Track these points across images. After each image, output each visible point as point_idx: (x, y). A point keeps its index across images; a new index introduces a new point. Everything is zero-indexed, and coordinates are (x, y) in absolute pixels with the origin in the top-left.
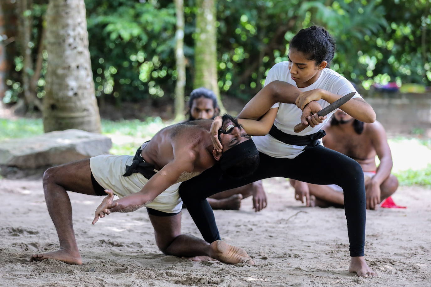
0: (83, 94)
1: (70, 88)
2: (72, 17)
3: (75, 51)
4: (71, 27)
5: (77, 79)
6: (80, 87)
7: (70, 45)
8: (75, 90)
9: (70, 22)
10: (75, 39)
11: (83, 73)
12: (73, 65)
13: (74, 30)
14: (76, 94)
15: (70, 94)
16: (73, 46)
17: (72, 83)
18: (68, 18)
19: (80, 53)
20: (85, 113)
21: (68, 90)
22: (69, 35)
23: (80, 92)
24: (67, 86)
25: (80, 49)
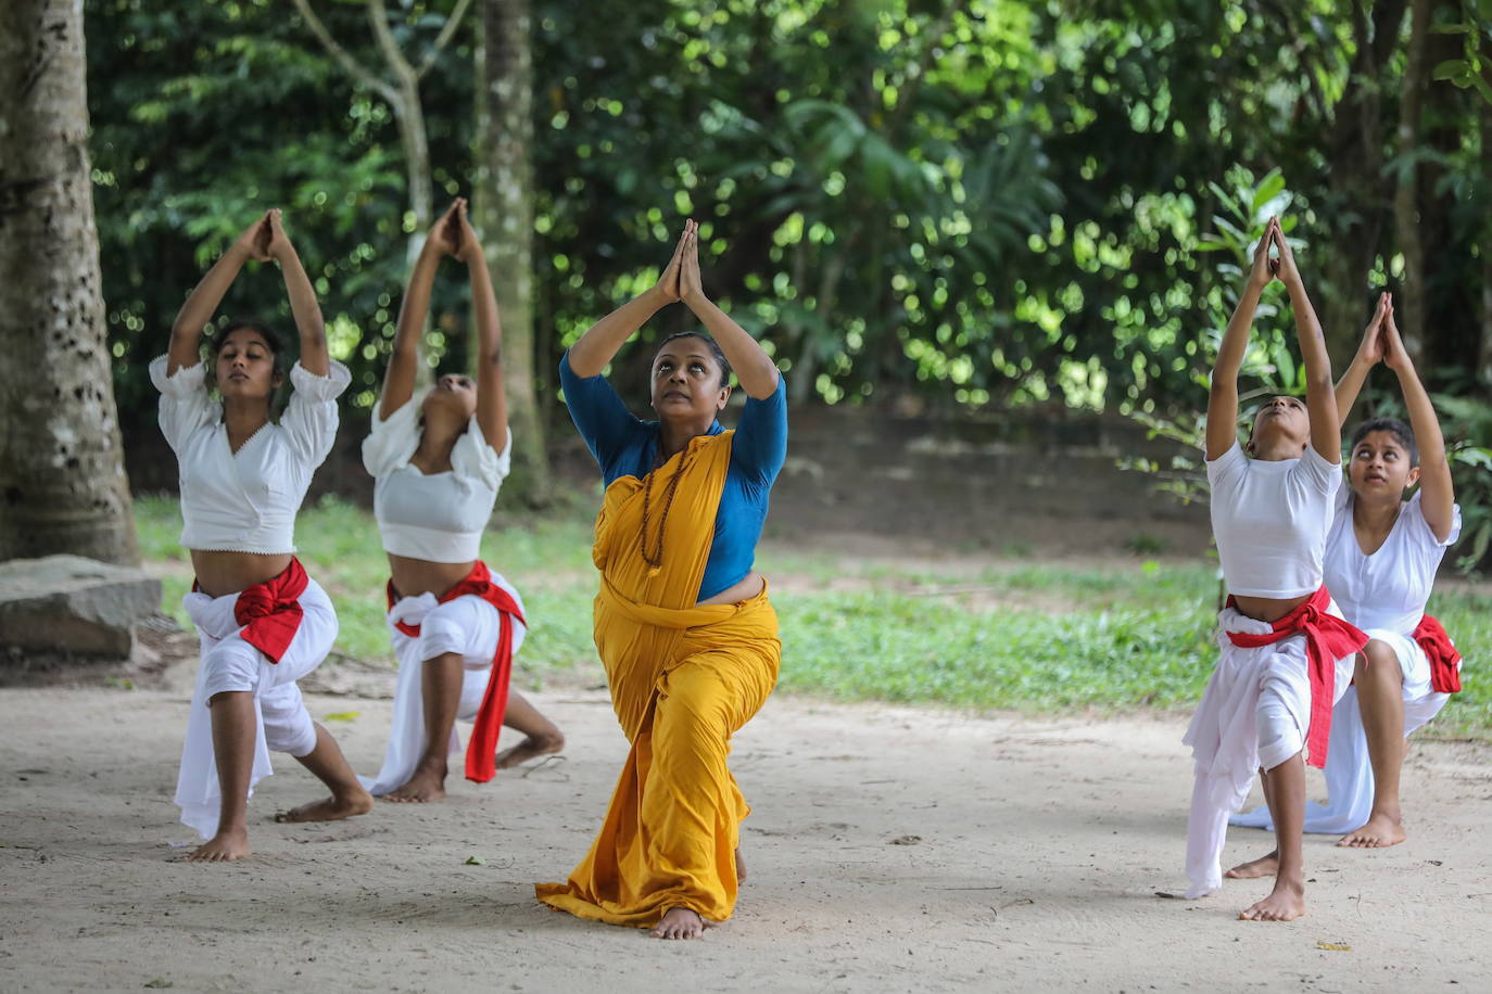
0: (91, 462)
1: (58, 447)
2: (65, 264)
3: (72, 351)
4: (61, 290)
5: (76, 423)
6: (84, 445)
7: (58, 336)
8: (71, 452)
9: (59, 275)
10: (70, 323)
11: (91, 408)
12: (67, 388)
13: (69, 297)
14: (73, 463)
15: (59, 461)
16: (66, 339)
17: (65, 435)
18: (52, 266)
19: (86, 357)
20: (98, 512)
21: (54, 453)
22: (56, 309)
23: (84, 458)
24: (53, 440)
25: (85, 345)
